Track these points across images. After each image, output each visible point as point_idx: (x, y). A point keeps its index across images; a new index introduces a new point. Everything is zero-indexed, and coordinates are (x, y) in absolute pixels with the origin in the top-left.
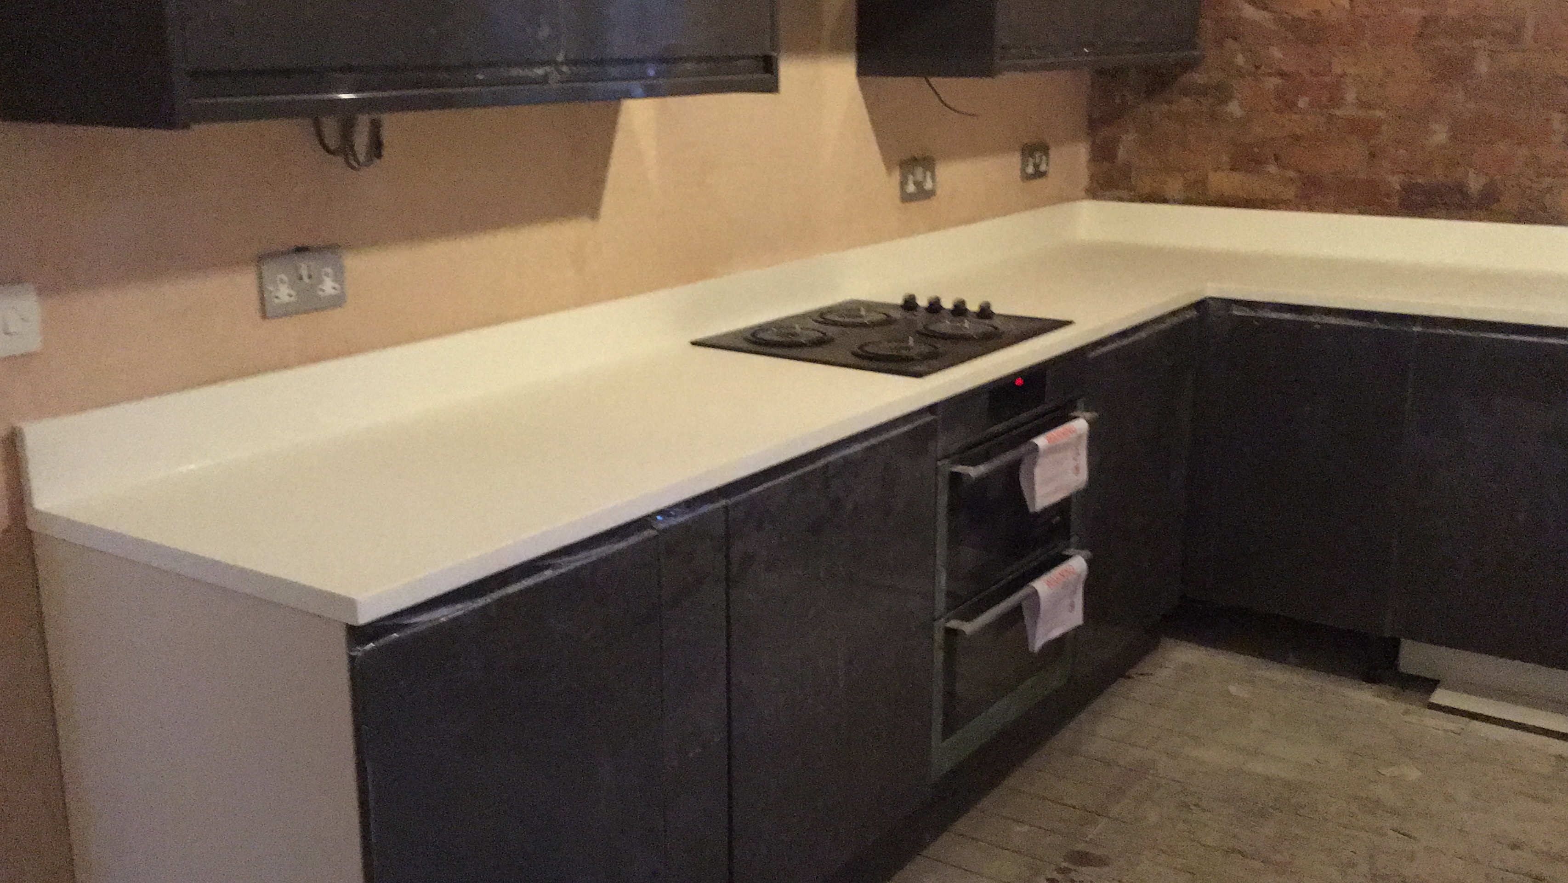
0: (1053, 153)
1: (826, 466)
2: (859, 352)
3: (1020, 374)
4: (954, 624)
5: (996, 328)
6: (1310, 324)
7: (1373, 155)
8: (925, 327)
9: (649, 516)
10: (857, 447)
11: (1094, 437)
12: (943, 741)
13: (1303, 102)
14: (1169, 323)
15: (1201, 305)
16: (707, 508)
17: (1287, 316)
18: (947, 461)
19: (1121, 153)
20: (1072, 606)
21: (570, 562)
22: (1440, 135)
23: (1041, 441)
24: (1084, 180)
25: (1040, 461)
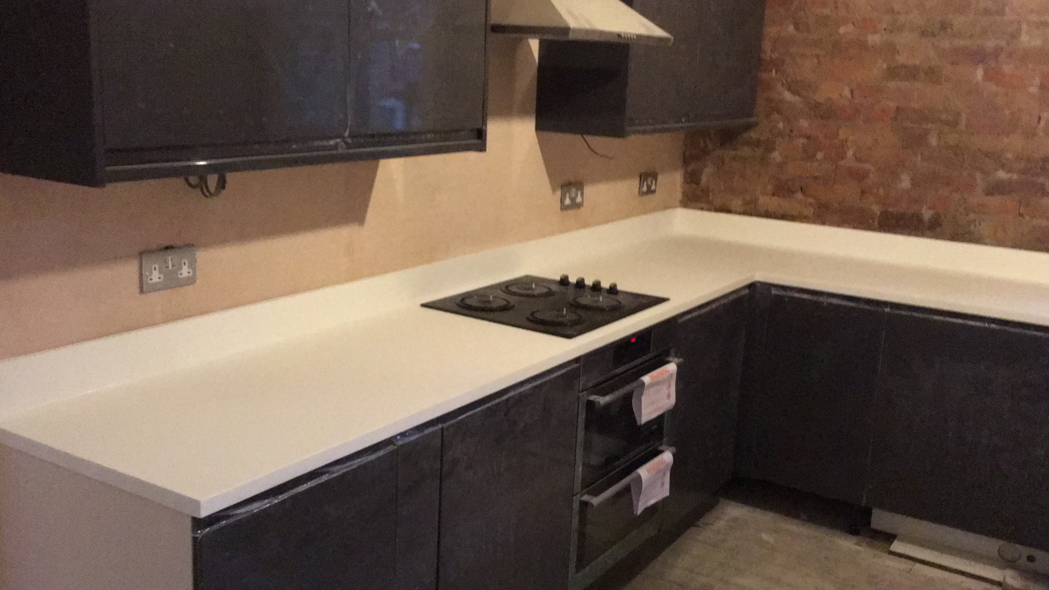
0: (660, 177)
1: (507, 400)
2: (531, 317)
3: (633, 335)
4: (586, 498)
5: (620, 302)
6: (820, 302)
7: (863, 192)
8: (574, 300)
9: (392, 437)
10: (529, 386)
11: (681, 376)
12: (576, 574)
13: (820, 155)
14: (731, 298)
15: (752, 286)
16: (431, 430)
17: (805, 296)
18: (585, 393)
19: (704, 179)
20: (663, 484)
21: (340, 469)
22: (905, 182)
23: (646, 379)
24: (679, 195)
25: (645, 392)
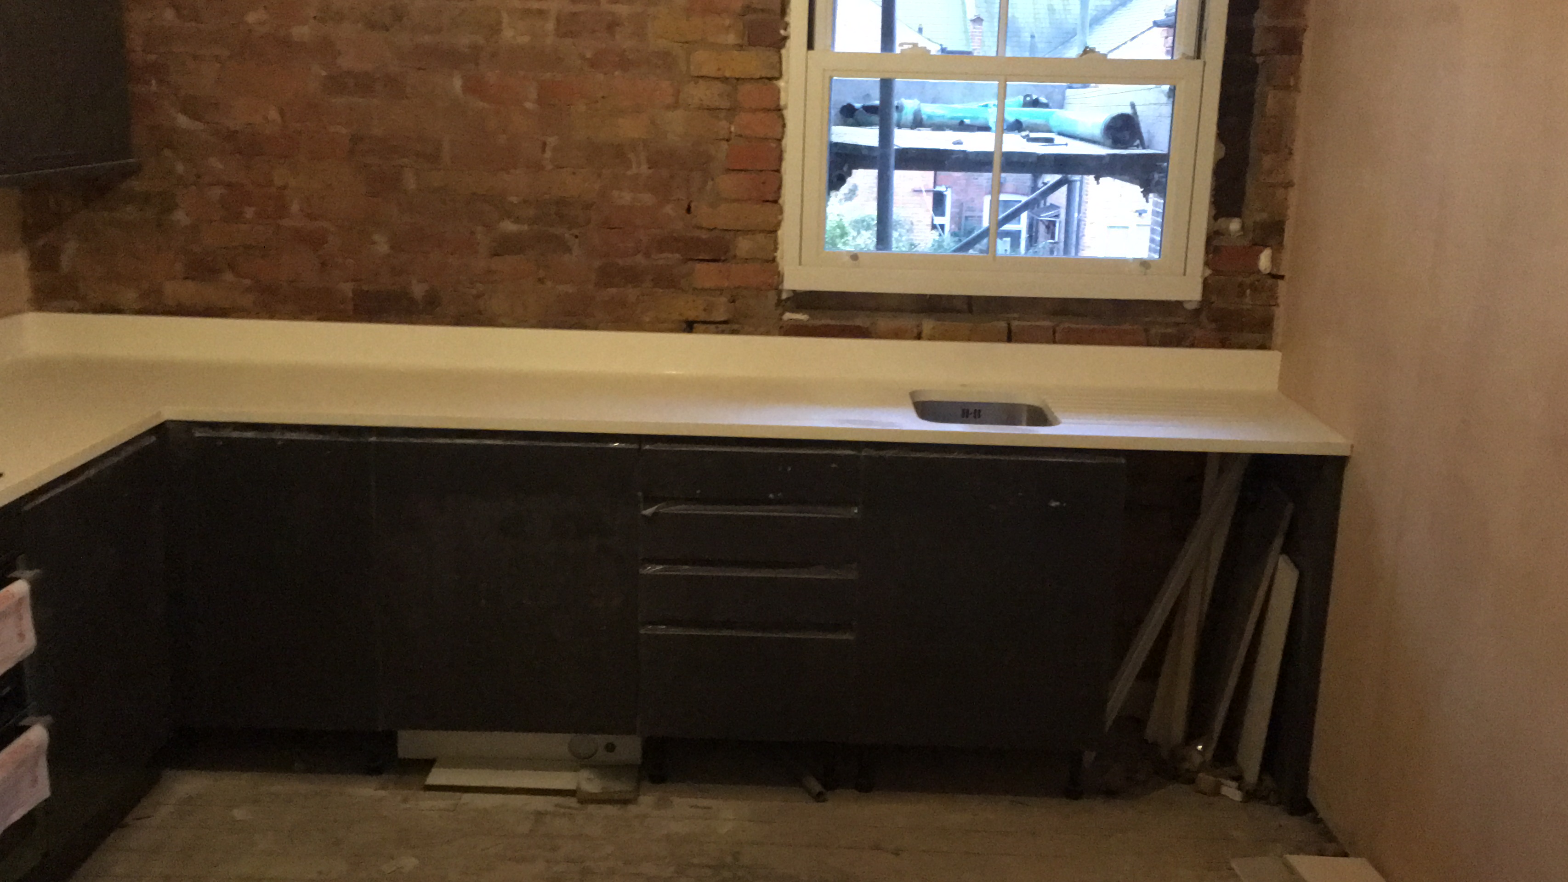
6: (273, 441)
7: (323, 264)
13: (249, 213)
14: (127, 452)
15: (161, 430)
17: (250, 435)
19: (65, 262)
20: (35, 781)
22: (382, 245)
24: (25, 290)
